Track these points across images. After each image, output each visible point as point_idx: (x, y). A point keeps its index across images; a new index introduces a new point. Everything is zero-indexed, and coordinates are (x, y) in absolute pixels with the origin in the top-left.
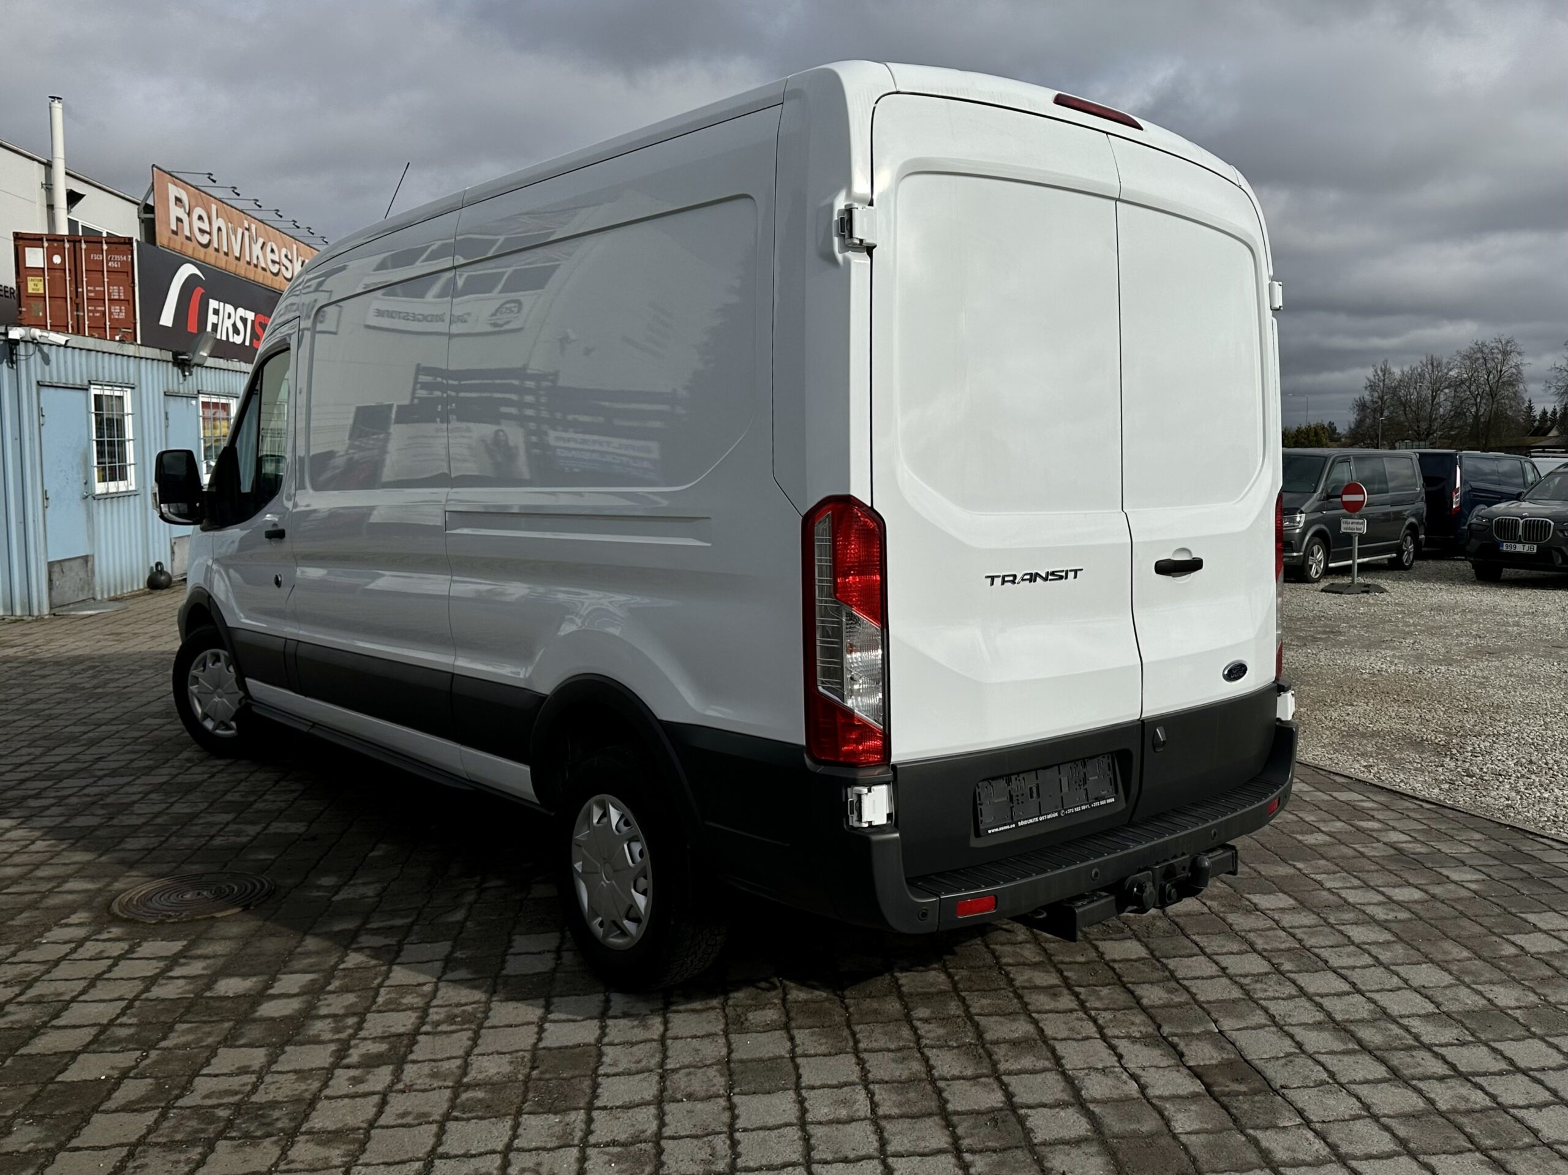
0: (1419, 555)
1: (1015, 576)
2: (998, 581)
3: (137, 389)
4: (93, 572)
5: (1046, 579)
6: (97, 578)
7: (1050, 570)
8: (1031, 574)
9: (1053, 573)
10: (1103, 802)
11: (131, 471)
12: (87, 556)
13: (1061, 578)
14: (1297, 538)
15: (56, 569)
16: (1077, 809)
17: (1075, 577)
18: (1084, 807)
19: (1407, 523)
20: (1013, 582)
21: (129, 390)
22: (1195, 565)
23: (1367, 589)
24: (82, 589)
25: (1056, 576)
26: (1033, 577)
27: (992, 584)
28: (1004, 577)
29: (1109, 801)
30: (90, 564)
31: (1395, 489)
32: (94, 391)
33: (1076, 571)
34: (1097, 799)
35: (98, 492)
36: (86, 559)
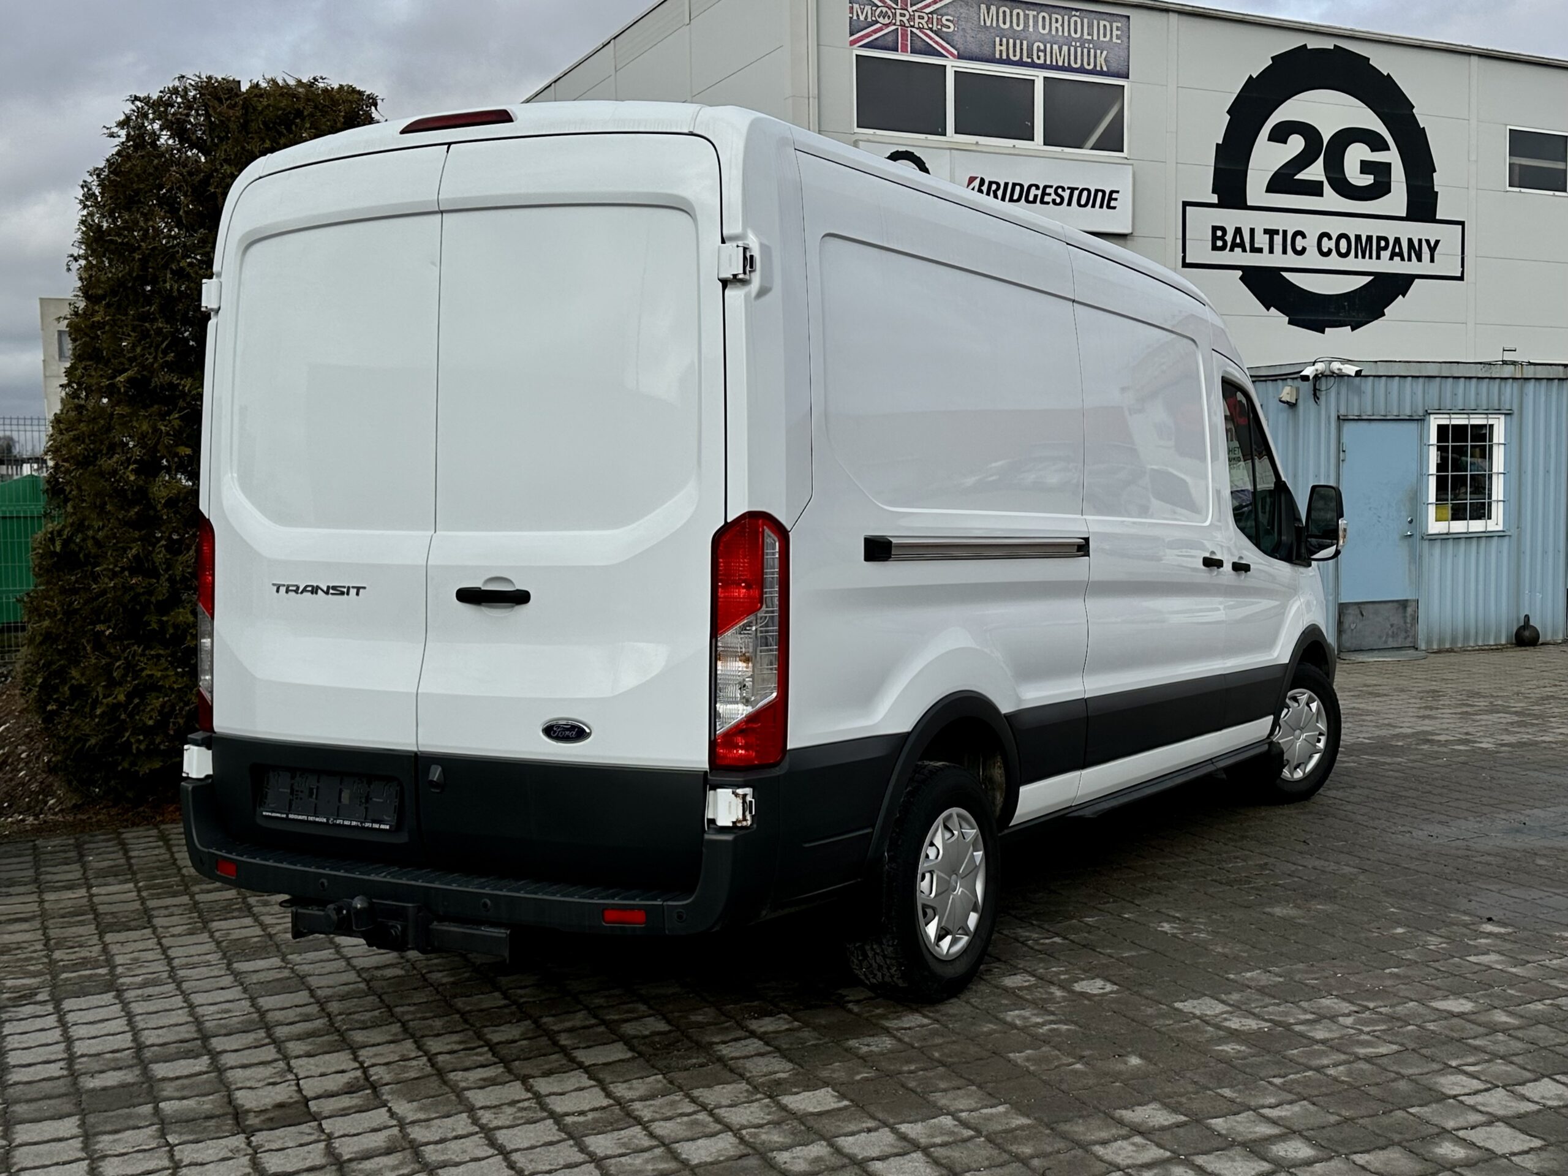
1: (298, 588)
2: (283, 590)
3: (1515, 417)
4: (1415, 619)
5: (327, 593)
6: (1422, 627)
7: (331, 585)
8: (312, 586)
9: (334, 588)
10: (376, 826)
11: (1498, 510)
12: (1407, 601)
13: (342, 593)
15: (1353, 612)
16: (347, 823)
17: (357, 594)
18: (354, 823)
20: (296, 591)
21: (1502, 417)
22: (521, 598)
24: (1394, 635)
25: (339, 591)
26: (315, 590)
27: (278, 591)
28: (288, 587)
29: (383, 827)
30: (1410, 610)
32: (1434, 422)
33: (358, 589)
34: (373, 822)
35: (1431, 531)
36: (1403, 604)
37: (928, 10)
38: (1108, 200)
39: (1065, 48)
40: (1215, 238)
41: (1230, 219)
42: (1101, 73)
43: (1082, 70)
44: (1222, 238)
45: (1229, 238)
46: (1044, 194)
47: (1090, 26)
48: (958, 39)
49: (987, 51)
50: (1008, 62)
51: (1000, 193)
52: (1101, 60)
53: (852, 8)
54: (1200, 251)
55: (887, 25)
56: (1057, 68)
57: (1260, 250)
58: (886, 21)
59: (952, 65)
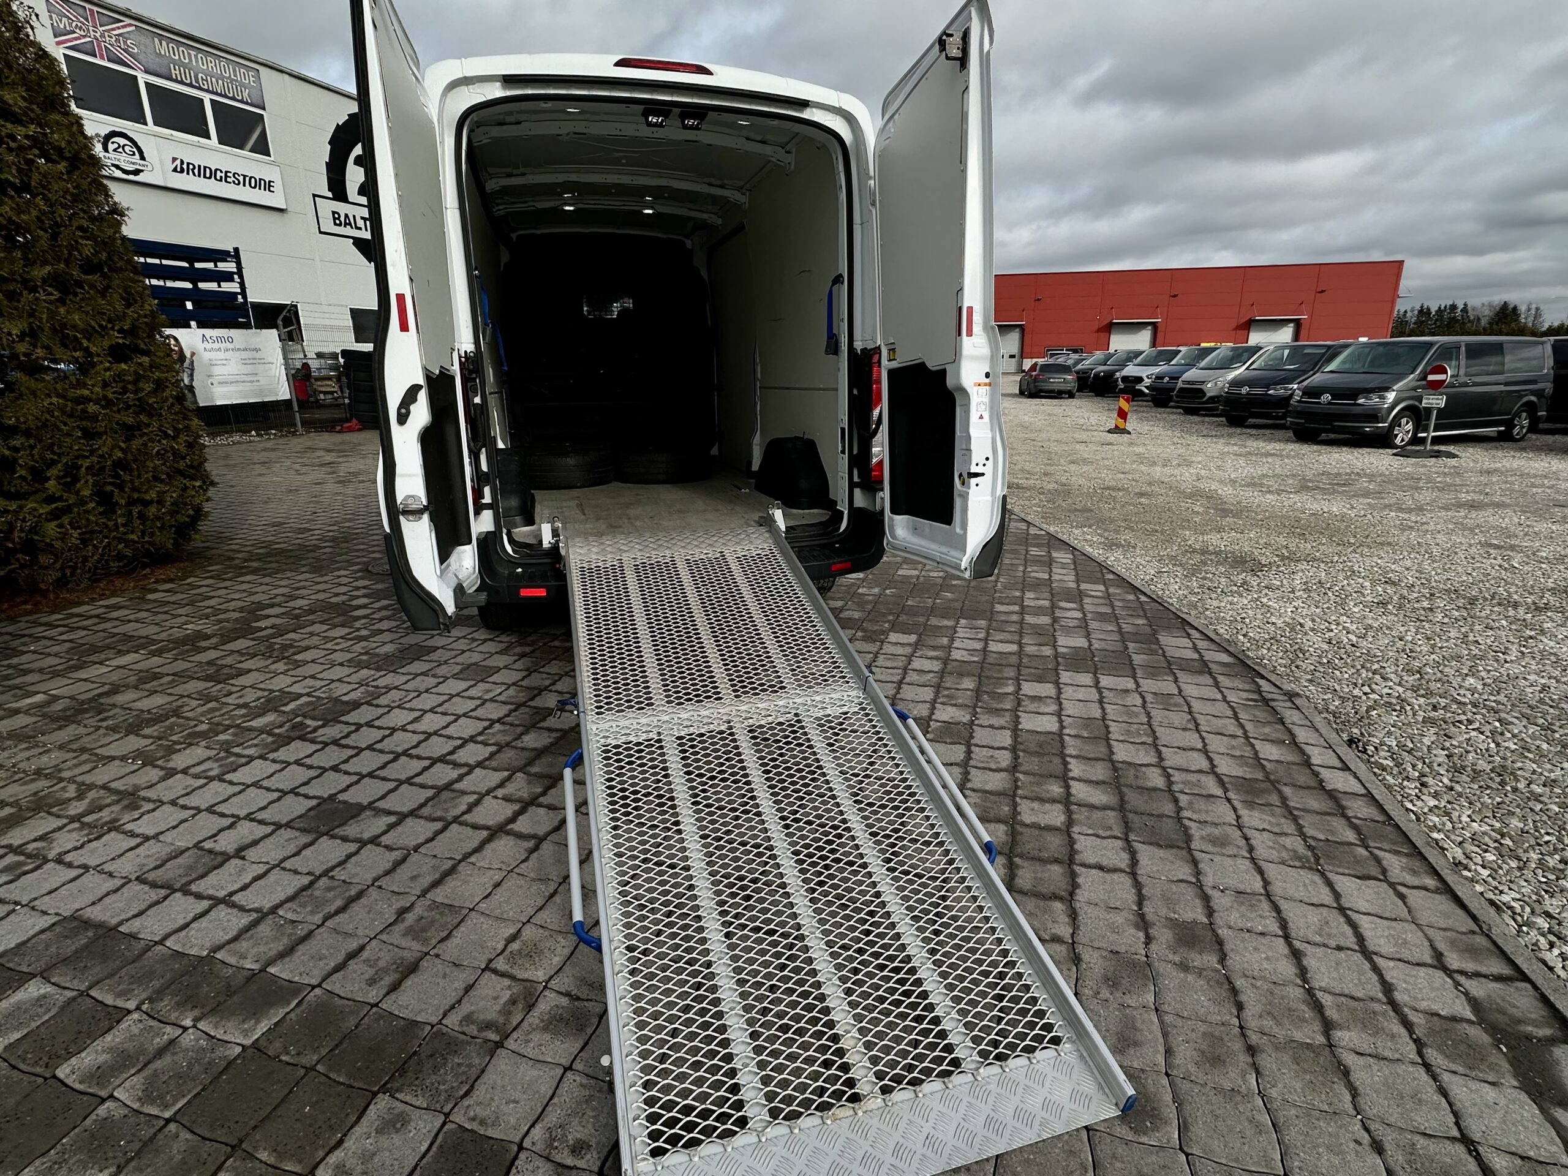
0: (1533, 429)
14: (1384, 412)
19: (1525, 399)
23: (1437, 455)
31: (1510, 371)
37: (115, 32)
38: (268, 186)
39: (220, 82)
40: (335, 219)
41: (341, 208)
42: (247, 103)
43: (233, 99)
44: (339, 218)
45: (342, 219)
46: (226, 176)
47: (235, 71)
48: (141, 57)
49: (163, 71)
50: (182, 82)
51: (196, 171)
52: (246, 95)
53: (51, 17)
54: (328, 225)
55: (84, 37)
56: (220, 95)
57: (360, 229)
58: (82, 33)
59: (142, 78)
